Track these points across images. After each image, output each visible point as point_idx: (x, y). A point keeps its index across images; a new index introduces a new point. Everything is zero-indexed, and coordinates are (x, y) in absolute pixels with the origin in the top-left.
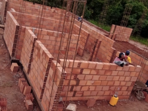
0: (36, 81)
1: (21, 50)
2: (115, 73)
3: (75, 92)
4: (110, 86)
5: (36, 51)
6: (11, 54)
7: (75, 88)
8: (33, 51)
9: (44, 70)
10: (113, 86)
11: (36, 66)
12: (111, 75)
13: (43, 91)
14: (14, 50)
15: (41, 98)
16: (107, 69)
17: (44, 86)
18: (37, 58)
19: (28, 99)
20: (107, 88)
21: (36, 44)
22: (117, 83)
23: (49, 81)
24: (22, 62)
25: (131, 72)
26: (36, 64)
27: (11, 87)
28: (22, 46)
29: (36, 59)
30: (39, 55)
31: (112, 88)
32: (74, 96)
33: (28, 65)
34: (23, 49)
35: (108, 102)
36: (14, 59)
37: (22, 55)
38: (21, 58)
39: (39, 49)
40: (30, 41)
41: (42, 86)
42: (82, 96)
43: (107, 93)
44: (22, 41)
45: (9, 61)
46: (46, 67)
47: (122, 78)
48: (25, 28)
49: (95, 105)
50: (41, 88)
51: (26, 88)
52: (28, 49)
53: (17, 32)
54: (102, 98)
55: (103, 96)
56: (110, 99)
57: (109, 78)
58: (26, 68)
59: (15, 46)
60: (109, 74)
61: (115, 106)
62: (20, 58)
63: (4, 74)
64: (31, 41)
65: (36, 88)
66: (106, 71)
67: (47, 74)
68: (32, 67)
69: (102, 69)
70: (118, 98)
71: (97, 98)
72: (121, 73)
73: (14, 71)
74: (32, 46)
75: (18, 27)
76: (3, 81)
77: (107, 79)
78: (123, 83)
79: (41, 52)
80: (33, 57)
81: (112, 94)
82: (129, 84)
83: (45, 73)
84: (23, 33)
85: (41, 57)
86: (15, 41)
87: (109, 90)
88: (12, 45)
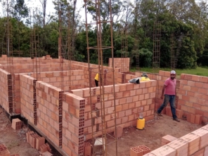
0: (49, 127)
1: (19, 101)
2: (133, 93)
3: (98, 125)
4: (132, 109)
5: (40, 93)
6: (8, 111)
7: (96, 120)
8: (35, 95)
9: (55, 109)
10: (135, 108)
11: (44, 110)
12: (130, 96)
13: (61, 134)
14: (11, 105)
15: (61, 144)
16: (125, 90)
17: (61, 127)
18: (42, 100)
19: (44, 151)
20: (129, 112)
21: (37, 86)
22: (138, 104)
23: (66, 117)
24: (24, 115)
25: (148, 88)
26: (44, 107)
27: (18, 145)
28: (19, 97)
29: (42, 102)
30: (44, 96)
31: (135, 111)
32: (97, 130)
33: (32, 114)
34: (22, 100)
35: (135, 127)
36: (13, 114)
37: (22, 106)
38: (22, 111)
39: (42, 89)
40: (28, 86)
41: (58, 129)
42: (107, 128)
43: (131, 118)
44: (19, 91)
45: (8, 120)
46: (58, 104)
47: (142, 97)
48: (19, 75)
49: (124, 134)
50: (57, 132)
51: (37, 141)
52: (28, 96)
53: (9, 82)
54: (127, 125)
55: (128, 122)
56: (136, 124)
57: (129, 100)
58: (31, 120)
59: (10, 99)
60: (127, 95)
61: (144, 129)
62: (20, 112)
63: (5, 135)
64: (30, 86)
65: (51, 135)
66: (124, 92)
67: (61, 113)
68: (38, 114)
69: (120, 92)
70: (144, 119)
71: (122, 126)
72: (139, 92)
73: (17, 128)
74: (32, 90)
75: (9, 77)
76: (7, 143)
77: (128, 102)
78: (144, 103)
79: (46, 91)
80: (37, 101)
81: (136, 118)
82: (150, 102)
83: (57, 112)
84: (18, 82)
85: (48, 97)
86: (10, 94)
87: (133, 113)
88: (7, 99)
